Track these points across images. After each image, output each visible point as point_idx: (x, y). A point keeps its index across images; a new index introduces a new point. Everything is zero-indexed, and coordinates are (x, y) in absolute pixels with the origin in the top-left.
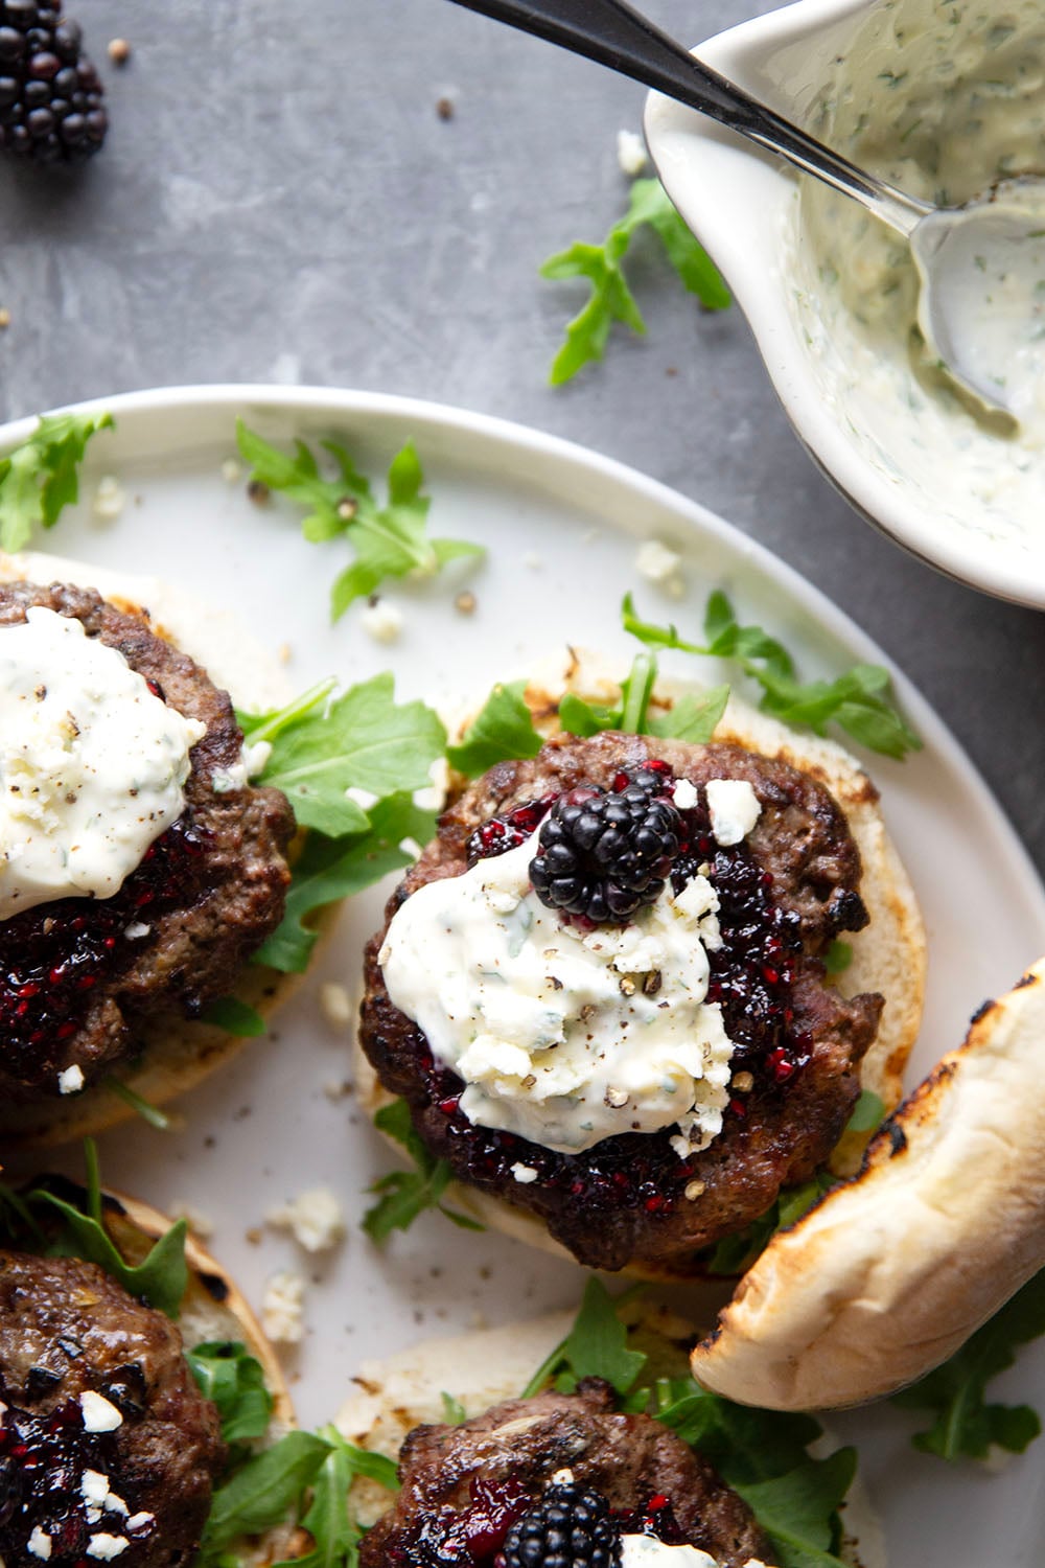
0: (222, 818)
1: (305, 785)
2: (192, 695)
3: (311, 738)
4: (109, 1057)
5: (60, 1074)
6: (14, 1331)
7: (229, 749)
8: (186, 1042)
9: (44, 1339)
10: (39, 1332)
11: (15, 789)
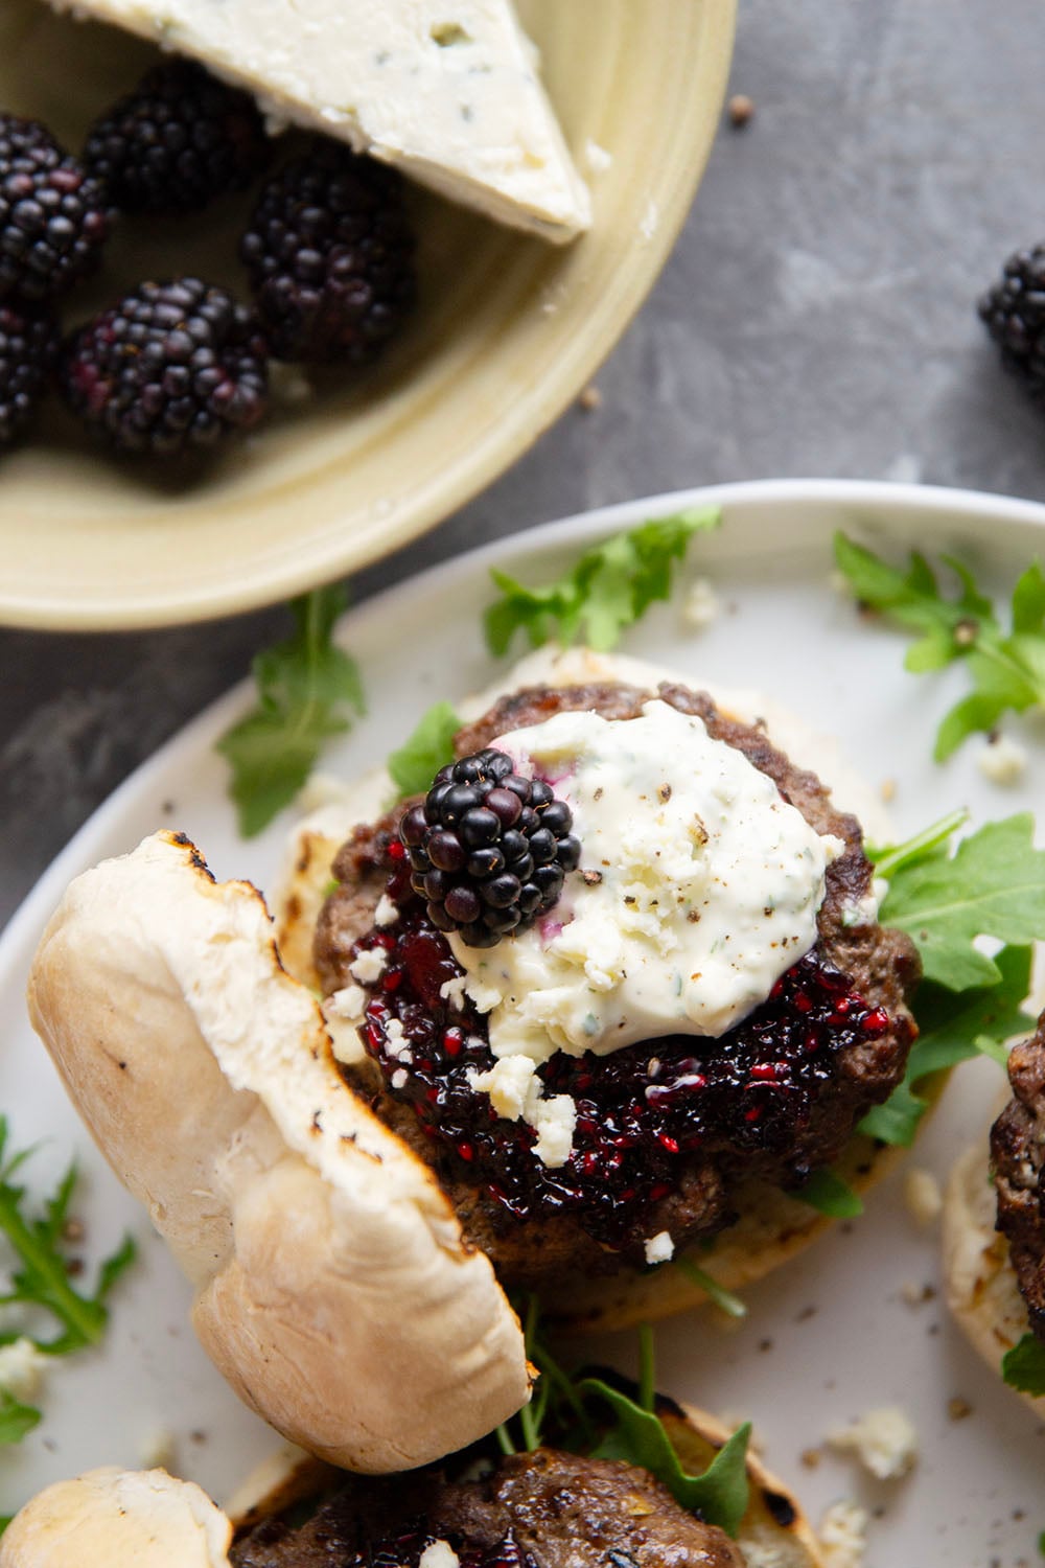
0: (850, 956)
1: (927, 931)
2: (819, 815)
3: (936, 879)
4: (702, 1225)
5: (647, 1241)
6: (558, 1540)
7: (860, 879)
8: (764, 1223)
9: (593, 1551)
10: (588, 1544)
11: (630, 900)
